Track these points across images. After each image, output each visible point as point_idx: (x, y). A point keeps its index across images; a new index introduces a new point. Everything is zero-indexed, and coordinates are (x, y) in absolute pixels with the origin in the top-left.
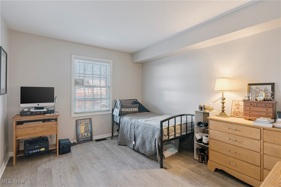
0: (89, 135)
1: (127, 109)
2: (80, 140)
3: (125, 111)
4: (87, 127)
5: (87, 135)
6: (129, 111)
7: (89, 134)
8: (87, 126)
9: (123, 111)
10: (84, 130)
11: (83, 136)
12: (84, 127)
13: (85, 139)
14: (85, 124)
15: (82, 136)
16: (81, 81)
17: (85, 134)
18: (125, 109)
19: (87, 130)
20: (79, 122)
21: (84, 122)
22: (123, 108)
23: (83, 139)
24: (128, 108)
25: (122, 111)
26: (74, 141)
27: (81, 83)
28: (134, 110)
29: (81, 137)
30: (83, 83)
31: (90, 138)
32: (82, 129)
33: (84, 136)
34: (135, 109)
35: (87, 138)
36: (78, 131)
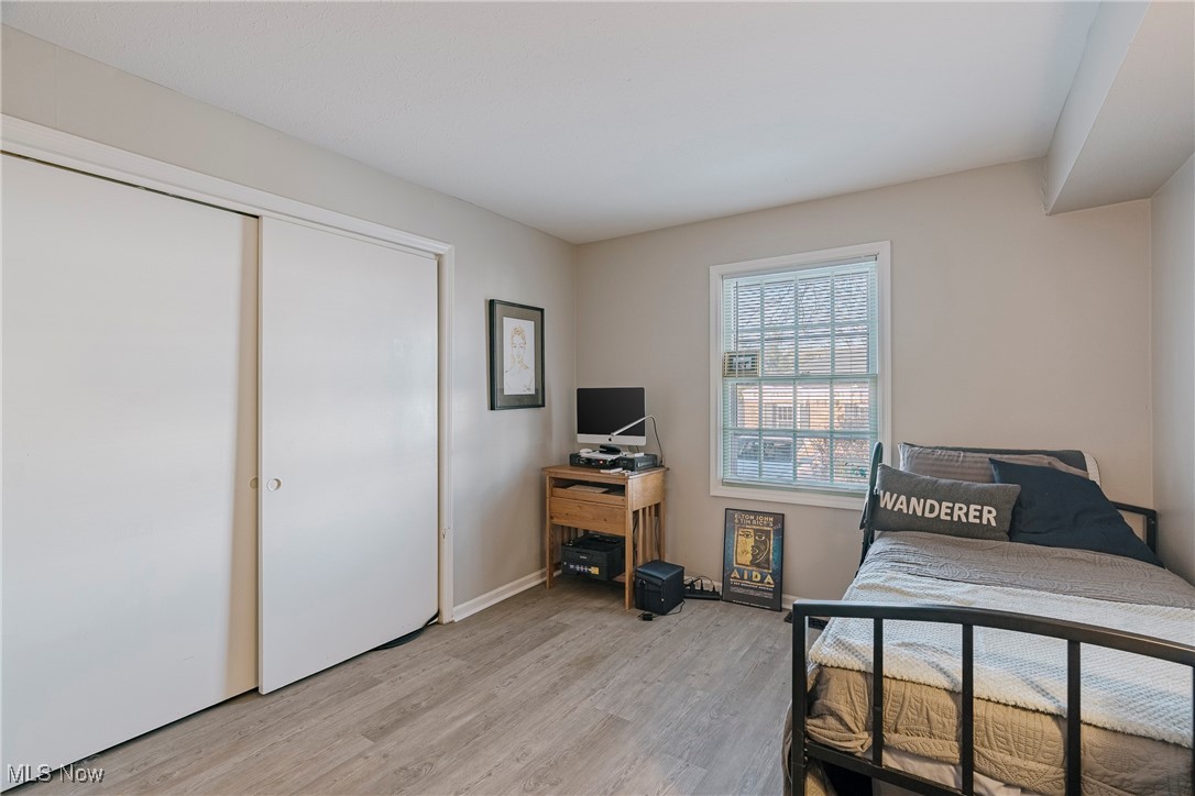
0: (769, 583)
1: (914, 500)
2: (733, 589)
3: (900, 510)
4: (763, 548)
5: (762, 581)
6: (927, 515)
7: (769, 576)
8: (764, 542)
9: (889, 507)
10: (750, 557)
11: (746, 577)
12: (751, 542)
13: (752, 593)
14: (756, 531)
15: (742, 578)
16: (749, 359)
17: (754, 573)
18: (903, 498)
19: (761, 559)
20: (736, 521)
21: (754, 522)
22: (888, 494)
23: (744, 587)
24: (923, 495)
25: (882, 505)
26: (716, 584)
27: (749, 366)
28: (962, 513)
29: (735, 578)
30: (753, 369)
31: (770, 596)
32: (744, 548)
33: (750, 579)
34: (972, 513)
35: (757, 590)
36: (728, 552)
